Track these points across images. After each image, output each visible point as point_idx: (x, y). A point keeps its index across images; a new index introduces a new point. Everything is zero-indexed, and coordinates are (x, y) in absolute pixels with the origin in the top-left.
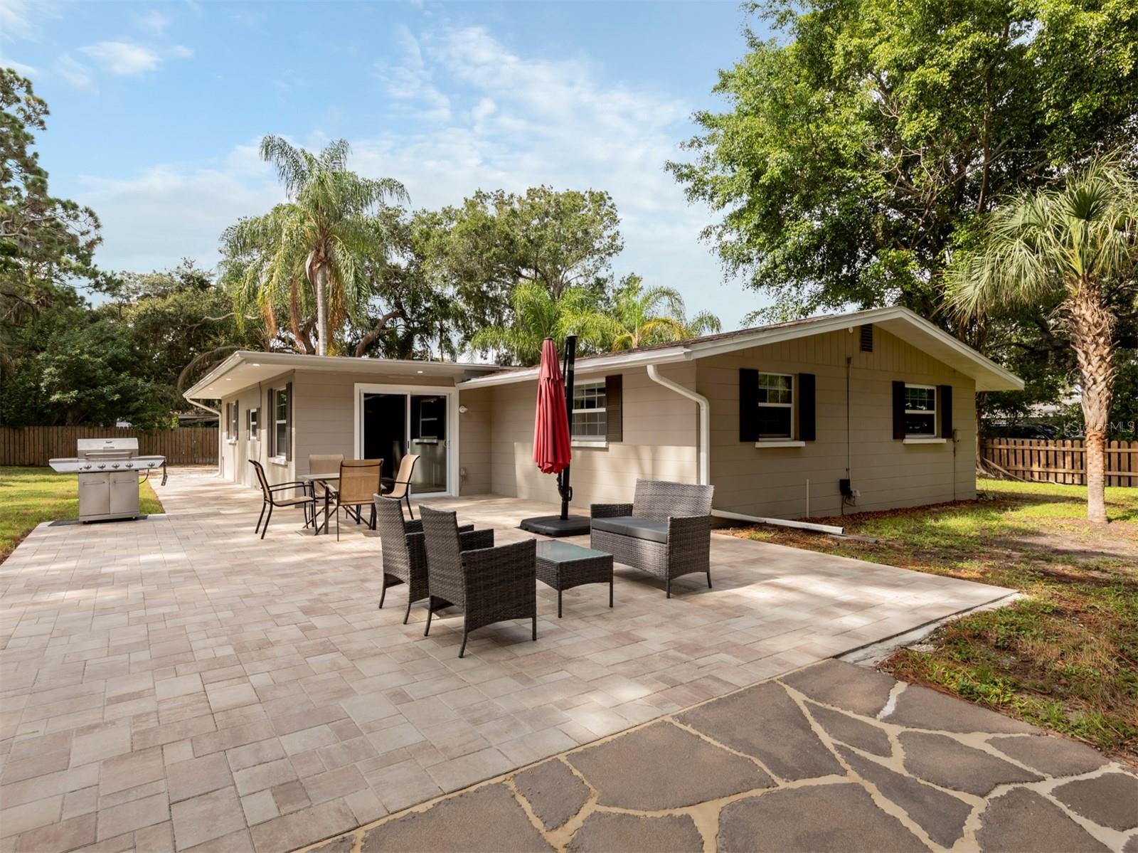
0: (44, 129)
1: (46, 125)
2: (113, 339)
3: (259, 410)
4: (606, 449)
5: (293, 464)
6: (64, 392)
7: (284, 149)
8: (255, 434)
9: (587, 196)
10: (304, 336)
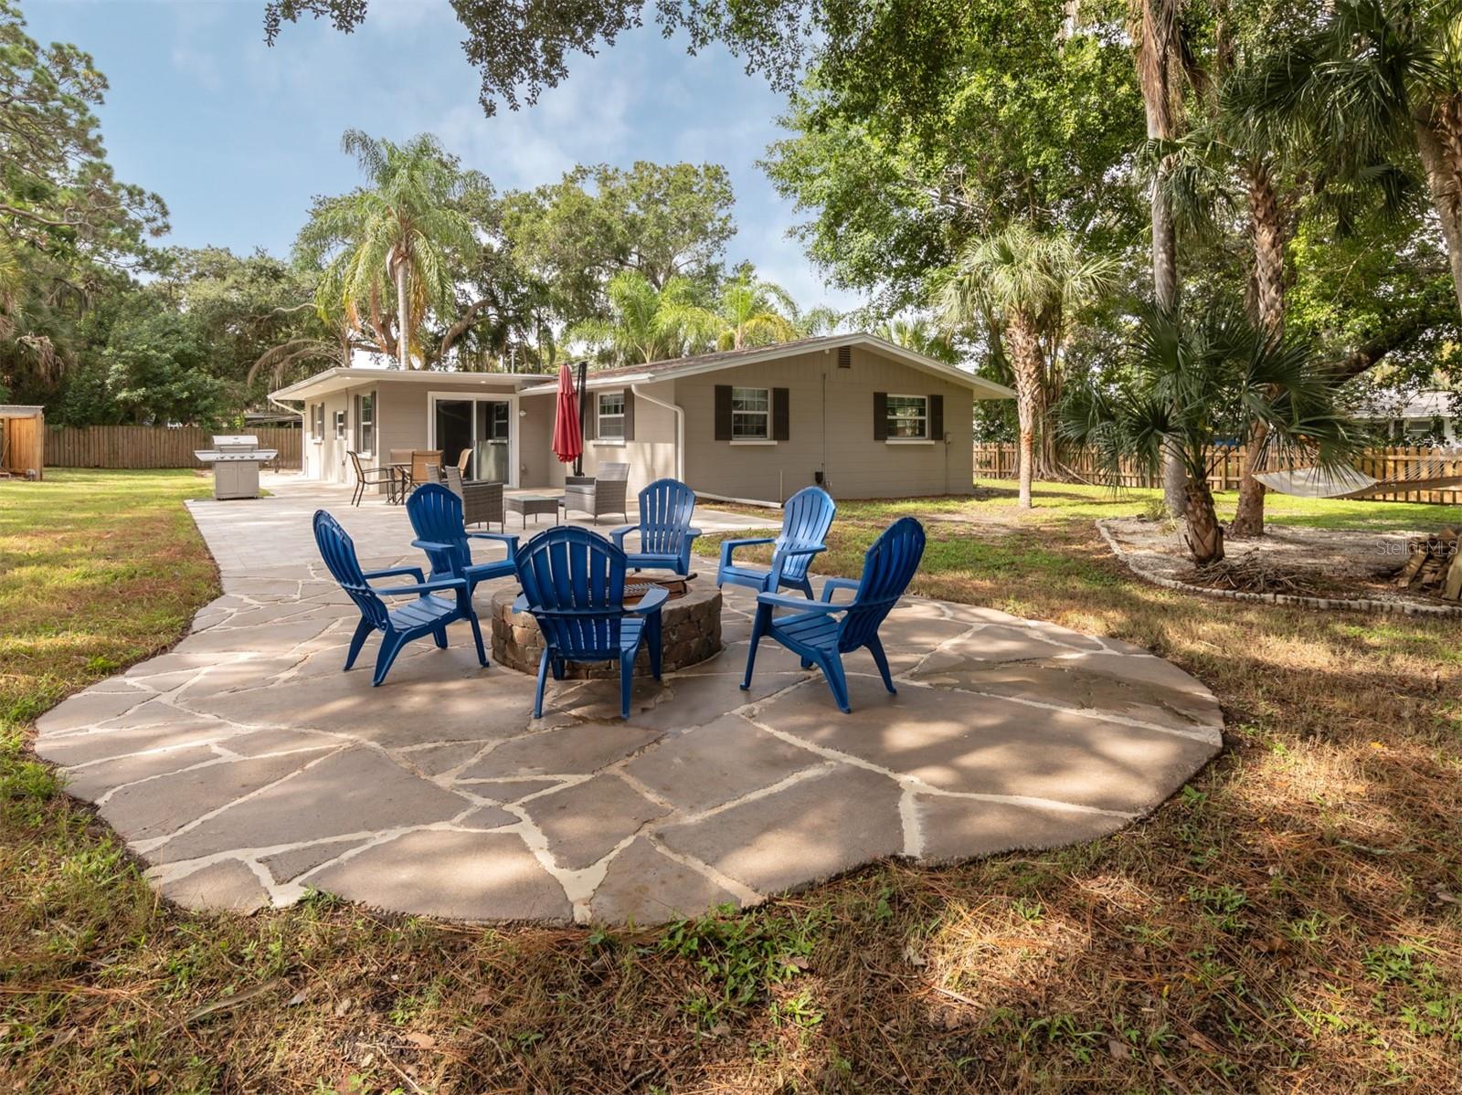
0: (102, 103)
1: (105, 99)
2: (179, 332)
3: (346, 412)
4: (624, 446)
5: (377, 458)
6: (130, 391)
7: (365, 143)
8: (341, 433)
9: (701, 171)
10: (384, 328)
